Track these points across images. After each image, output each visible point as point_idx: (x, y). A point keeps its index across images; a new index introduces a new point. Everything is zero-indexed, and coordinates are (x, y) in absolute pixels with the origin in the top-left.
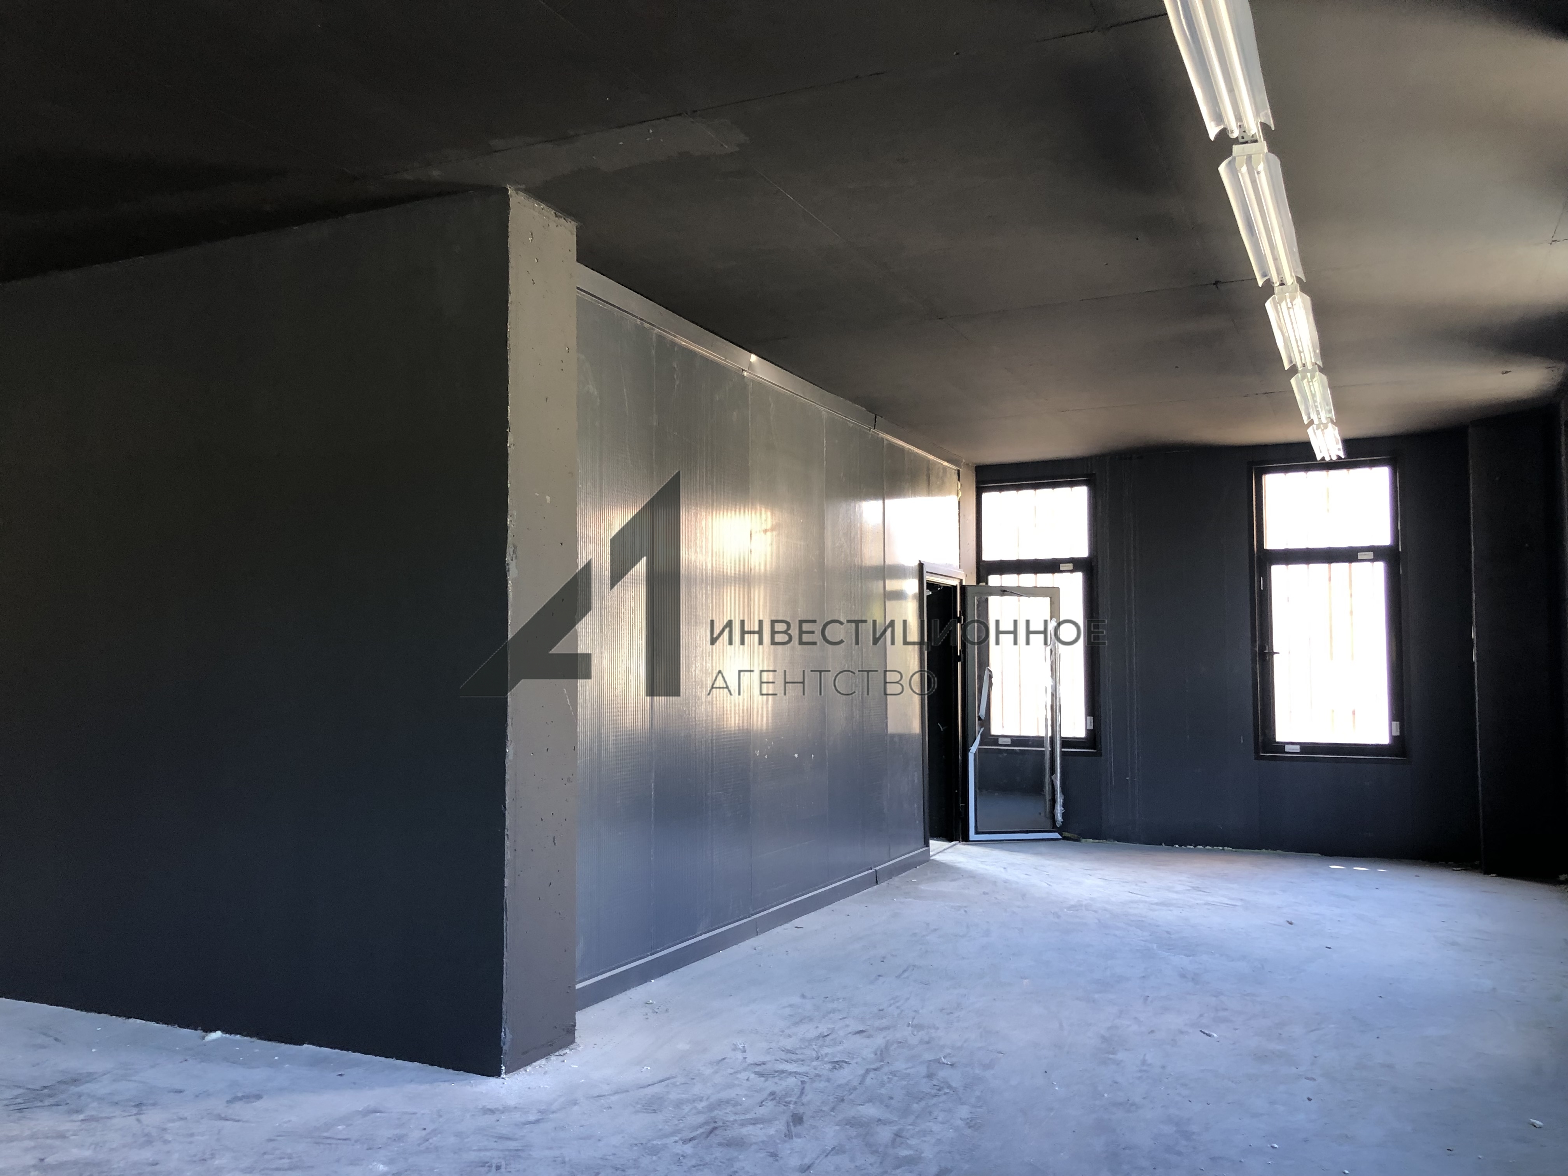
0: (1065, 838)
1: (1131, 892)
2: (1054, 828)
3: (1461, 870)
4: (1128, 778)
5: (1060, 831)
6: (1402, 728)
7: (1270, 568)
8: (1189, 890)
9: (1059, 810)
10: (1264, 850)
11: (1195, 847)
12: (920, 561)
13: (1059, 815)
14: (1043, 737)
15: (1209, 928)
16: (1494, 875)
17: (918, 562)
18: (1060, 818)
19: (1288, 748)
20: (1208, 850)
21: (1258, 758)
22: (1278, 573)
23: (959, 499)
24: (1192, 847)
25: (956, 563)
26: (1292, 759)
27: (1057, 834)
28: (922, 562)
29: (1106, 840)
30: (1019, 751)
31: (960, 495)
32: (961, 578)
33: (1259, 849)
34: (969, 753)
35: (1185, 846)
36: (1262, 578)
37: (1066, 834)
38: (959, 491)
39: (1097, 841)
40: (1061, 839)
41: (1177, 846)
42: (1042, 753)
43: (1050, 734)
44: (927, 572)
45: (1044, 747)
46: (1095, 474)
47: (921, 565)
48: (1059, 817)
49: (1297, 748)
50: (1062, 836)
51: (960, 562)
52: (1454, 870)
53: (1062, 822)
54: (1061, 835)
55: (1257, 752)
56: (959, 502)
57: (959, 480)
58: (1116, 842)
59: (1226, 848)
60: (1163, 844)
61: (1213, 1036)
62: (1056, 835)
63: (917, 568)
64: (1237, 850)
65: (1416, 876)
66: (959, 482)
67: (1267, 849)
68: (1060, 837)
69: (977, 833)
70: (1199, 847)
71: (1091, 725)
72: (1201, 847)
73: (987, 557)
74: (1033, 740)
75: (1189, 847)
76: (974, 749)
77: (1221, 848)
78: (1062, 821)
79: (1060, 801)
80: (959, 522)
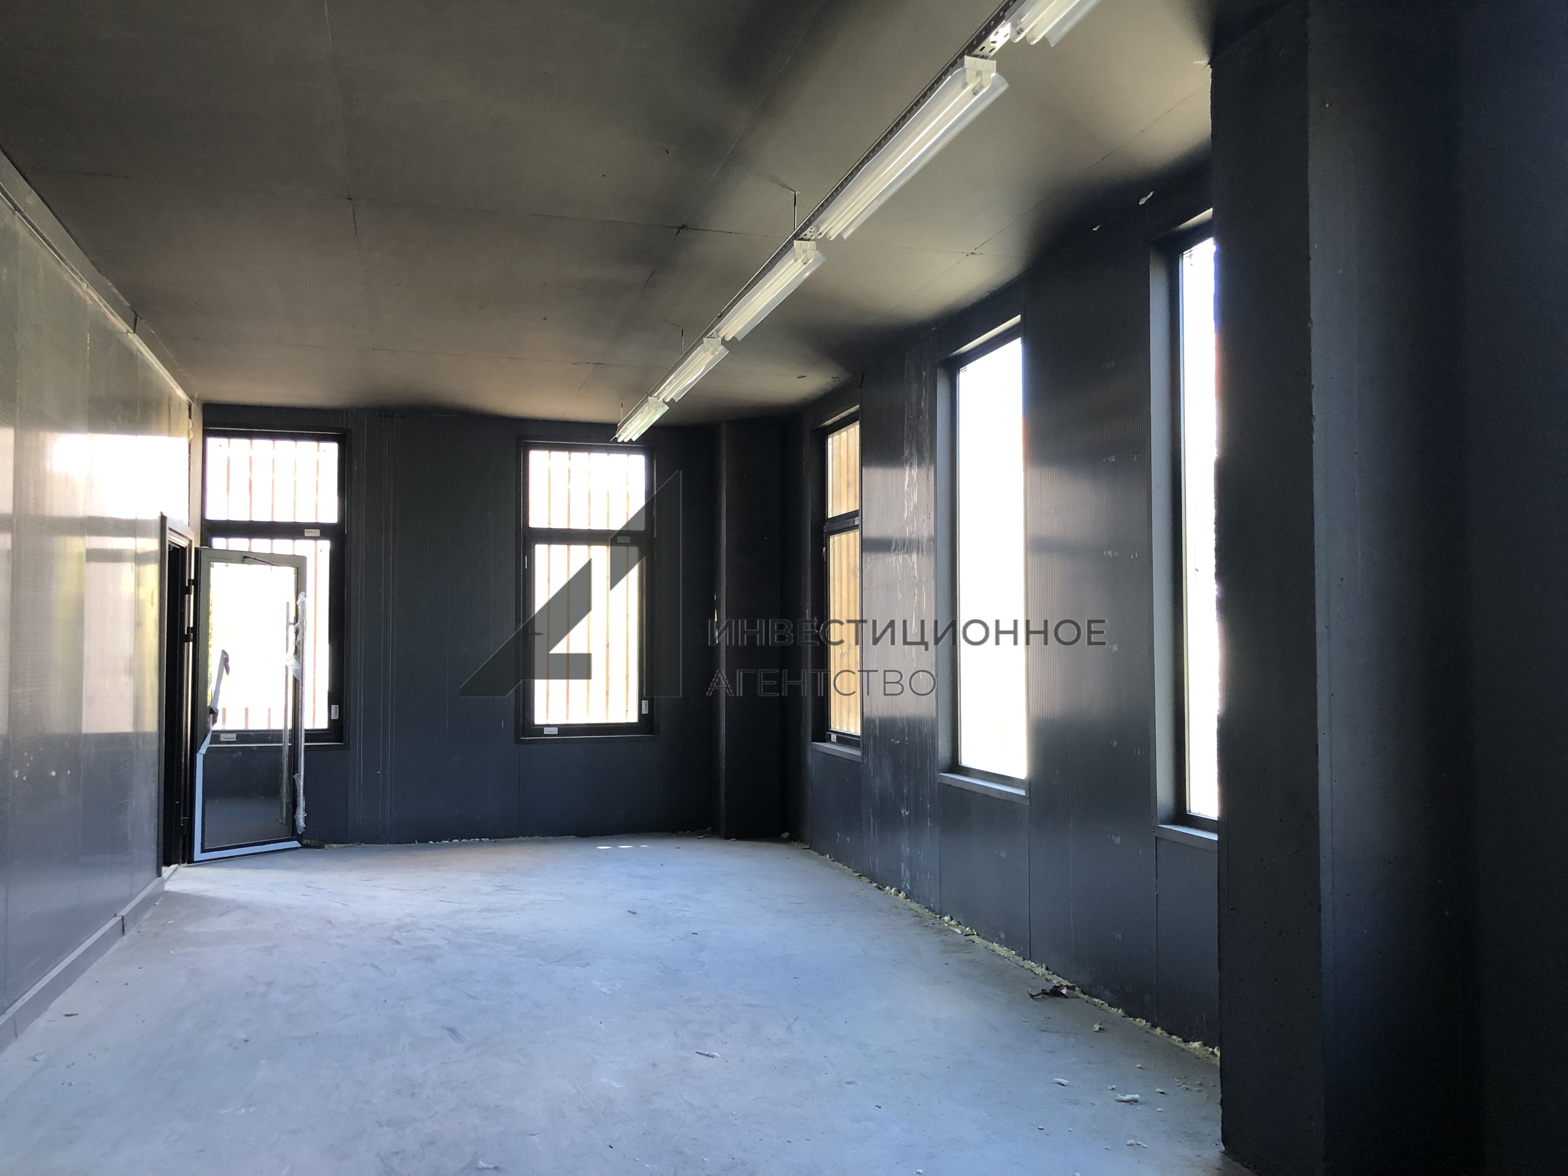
0: (304, 846)
1: (443, 901)
2: (293, 834)
3: (704, 837)
4: (379, 772)
5: (299, 839)
6: (651, 707)
7: (534, 547)
8: (497, 890)
9: (301, 815)
10: (521, 838)
11: (450, 841)
12: (161, 513)
13: (301, 820)
14: (281, 731)
15: (566, 930)
16: (734, 839)
17: (160, 515)
18: (303, 824)
19: (547, 731)
20: (465, 843)
21: (518, 742)
22: (541, 550)
23: (190, 441)
24: (447, 842)
25: (186, 520)
26: (551, 742)
27: (296, 842)
28: (164, 515)
29: (352, 843)
30: (256, 749)
31: (191, 436)
32: (191, 539)
33: (516, 837)
34: (198, 754)
35: (440, 841)
36: (526, 557)
37: (305, 842)
38: (191, 431)
39: (342, 845)
40: (300, 847)
41: (432, 842)
42: (279, 750)
43: (290, 726)
44: (170, 529)
45: (282, 743)
46: (350, 430)
47: (163, 519)
48: (301, 823)
49: (555, 731)
50: (301, 844)
51: (189, 519)
52: (699, 838)
53: (304, 828)
54: (300, 842)
55: (517, 737)
56: (190, 445)
57: (190, 417)
58: (363, 845)
59: (484, 839)
60: (416, 841)
61: (716, 1056)
62: (295, 844)
63: (159, 523)
64: (497, 840)
65: (678, 848)
66: (190, 420)
67: (524, 836)
68: (300, 846)
69: (203, 851)
70: (454, 841)
71: (336, 715)
72: (457, 841)
73: (210, 516)
74: (273, 734)
75: (443, 842)
76: (203, 750)
77: (478, 840)
78: (305, 826)
79: (303, 804)
80: (189, 469)
